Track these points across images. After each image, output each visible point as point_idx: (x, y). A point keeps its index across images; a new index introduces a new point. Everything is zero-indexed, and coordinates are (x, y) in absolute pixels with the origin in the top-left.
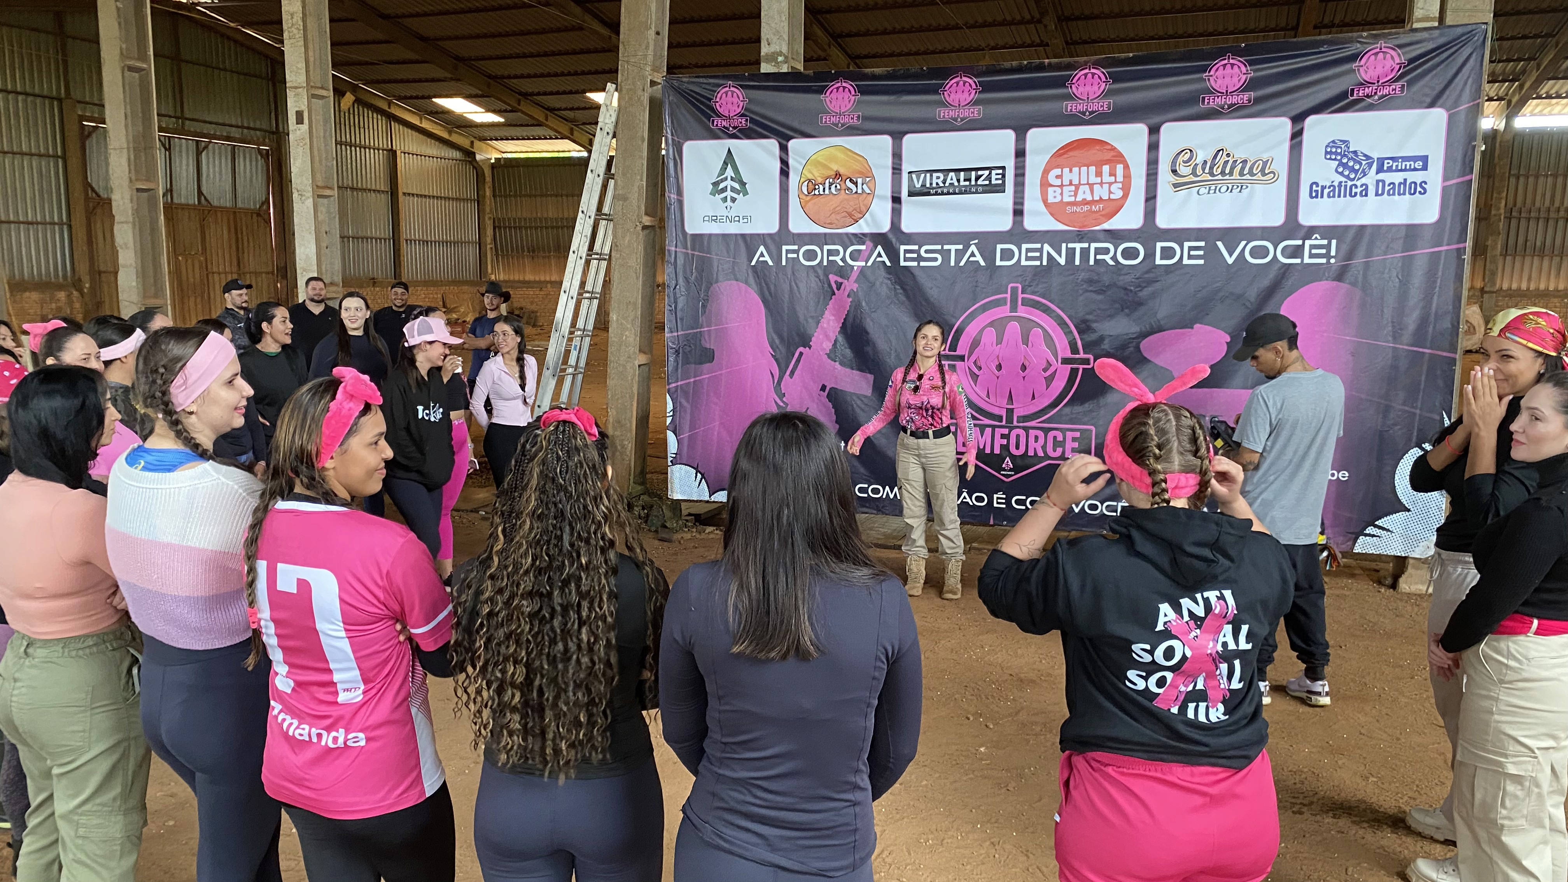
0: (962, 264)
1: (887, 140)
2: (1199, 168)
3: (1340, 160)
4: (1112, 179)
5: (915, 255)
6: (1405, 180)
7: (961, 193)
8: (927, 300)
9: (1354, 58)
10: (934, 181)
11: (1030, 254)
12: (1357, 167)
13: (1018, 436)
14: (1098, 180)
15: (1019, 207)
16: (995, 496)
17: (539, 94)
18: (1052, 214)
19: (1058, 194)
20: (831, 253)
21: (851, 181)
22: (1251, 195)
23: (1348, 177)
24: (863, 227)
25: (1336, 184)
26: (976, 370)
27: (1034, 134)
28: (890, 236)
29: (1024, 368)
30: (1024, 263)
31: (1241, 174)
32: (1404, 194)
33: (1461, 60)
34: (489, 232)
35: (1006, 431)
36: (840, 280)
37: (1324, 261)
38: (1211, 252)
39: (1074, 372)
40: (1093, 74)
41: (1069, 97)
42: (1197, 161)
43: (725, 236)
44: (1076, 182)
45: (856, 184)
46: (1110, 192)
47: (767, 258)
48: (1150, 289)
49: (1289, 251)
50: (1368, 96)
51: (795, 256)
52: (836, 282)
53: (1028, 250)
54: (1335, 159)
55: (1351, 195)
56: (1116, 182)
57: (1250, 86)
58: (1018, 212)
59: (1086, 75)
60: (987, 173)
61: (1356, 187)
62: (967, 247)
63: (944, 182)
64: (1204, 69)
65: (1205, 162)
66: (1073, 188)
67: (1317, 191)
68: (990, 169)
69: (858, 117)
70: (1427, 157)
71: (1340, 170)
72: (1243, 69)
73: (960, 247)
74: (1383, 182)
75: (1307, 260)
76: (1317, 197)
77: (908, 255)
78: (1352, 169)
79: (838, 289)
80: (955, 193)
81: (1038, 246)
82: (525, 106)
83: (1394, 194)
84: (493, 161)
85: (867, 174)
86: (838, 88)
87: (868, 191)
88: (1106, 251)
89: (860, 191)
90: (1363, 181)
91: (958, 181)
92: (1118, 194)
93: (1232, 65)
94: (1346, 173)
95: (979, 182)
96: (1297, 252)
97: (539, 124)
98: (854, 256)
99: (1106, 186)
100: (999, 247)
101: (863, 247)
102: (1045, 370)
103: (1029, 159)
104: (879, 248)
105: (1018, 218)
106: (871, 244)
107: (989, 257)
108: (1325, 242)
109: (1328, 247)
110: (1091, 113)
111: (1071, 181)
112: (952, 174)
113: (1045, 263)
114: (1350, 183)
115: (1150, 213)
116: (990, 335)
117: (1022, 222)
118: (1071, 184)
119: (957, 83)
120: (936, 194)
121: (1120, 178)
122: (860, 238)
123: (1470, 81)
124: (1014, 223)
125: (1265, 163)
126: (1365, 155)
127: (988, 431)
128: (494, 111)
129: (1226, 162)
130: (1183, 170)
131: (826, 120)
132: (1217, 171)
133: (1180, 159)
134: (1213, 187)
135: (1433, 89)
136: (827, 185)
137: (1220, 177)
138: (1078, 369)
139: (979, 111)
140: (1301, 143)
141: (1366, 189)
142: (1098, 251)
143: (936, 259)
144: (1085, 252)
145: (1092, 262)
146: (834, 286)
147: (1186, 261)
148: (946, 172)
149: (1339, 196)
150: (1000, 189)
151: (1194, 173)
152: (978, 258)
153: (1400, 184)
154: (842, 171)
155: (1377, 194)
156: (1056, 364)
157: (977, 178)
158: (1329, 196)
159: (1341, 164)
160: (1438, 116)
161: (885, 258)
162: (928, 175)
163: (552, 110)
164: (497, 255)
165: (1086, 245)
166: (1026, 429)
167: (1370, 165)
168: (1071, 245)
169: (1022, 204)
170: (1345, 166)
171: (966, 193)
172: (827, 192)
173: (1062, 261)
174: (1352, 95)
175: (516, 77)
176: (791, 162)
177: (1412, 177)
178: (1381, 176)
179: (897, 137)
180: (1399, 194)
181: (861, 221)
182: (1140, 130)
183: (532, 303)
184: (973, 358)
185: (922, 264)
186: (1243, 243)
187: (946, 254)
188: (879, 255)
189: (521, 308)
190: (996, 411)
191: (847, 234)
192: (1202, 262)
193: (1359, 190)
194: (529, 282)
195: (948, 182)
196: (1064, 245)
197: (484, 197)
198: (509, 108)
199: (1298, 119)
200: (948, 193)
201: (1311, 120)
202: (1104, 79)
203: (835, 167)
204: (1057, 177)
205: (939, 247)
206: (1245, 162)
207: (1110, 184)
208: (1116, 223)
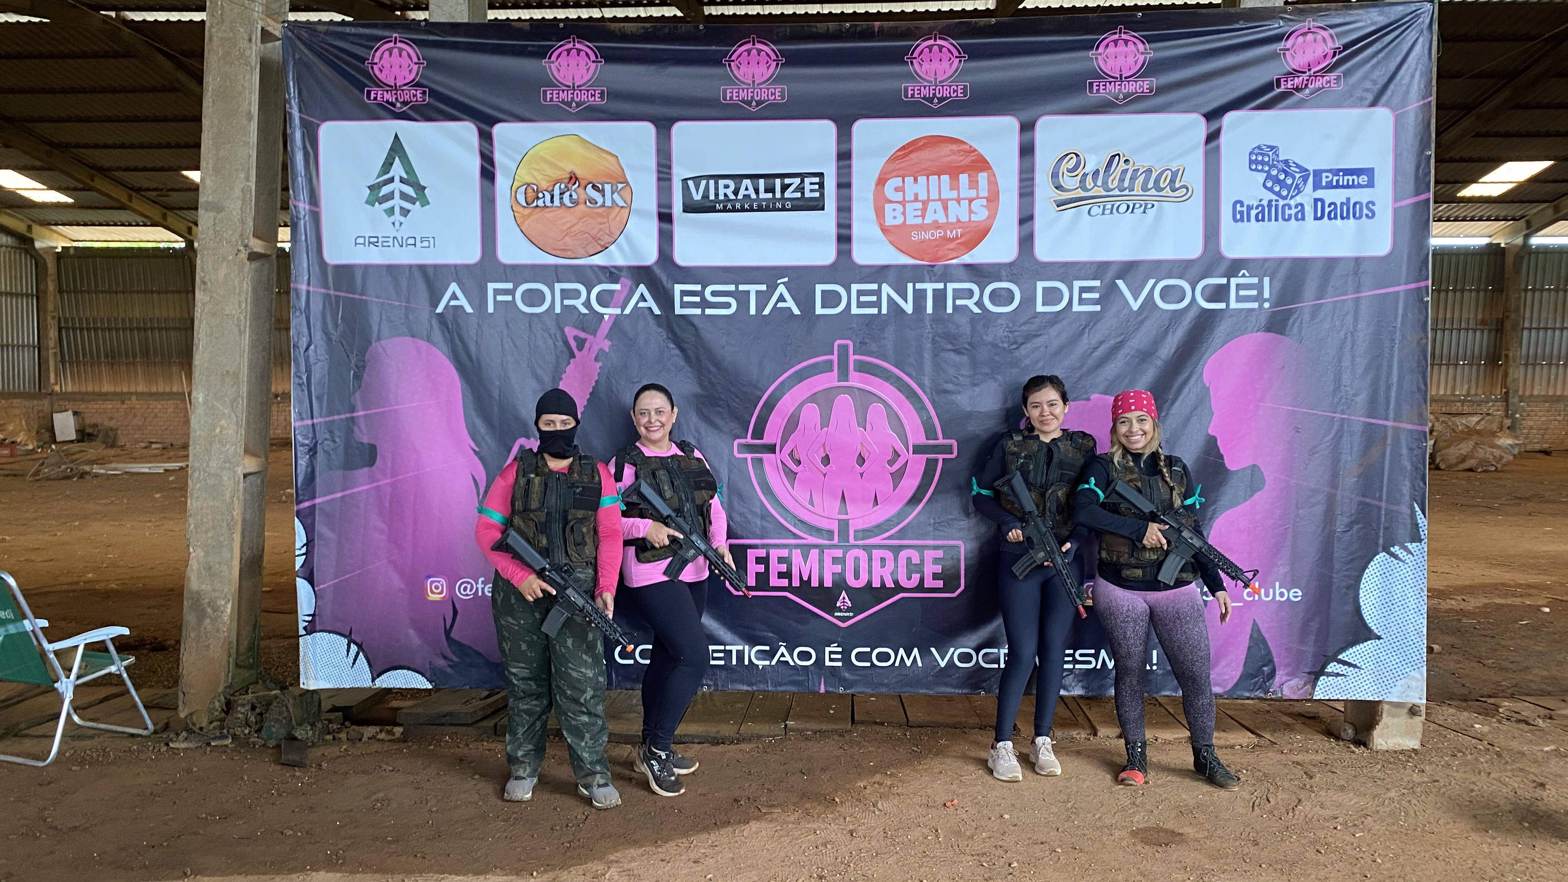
0: (766, 312)
1: (647, 130)
2: (1089, 178)
3: (1268, 172)
4: (973, 193)
5: (697, 299)
6: (1348, 199)
7: (760, 209)
8: (717, 365)
9: (1278, 38)
10: (722, 191)
11: (863, 299)
12: (1289, 181)
13: (857, 559)
14: (954, 194)
15: (844, 231)
16: (827, 650)
17: (119, 169)
18: (892, 243)
19: (898, 214)
20: (565, 294)
21: (594, 187)
22: (1159, 216)
23: (1278, 194)
24: (615, 257)
25: (1265, 203)
26: (792, 465)
27: (862, 128)
28: (657, 270)
29: (861, 460)
30: (855, 310)
31: (1145, 188)
32: (1348, 217)
33: (1405, 48)
34: (53, 334)
35: (839, 553)
36: (582, 335)
37: (1255, 305)
38: (1109, 294)
39: (931, 465)
40: (941, 47)
41: (909, 77)
42: (1087, 170)
43: (391, 269)
44: (923, 196)
45: (602, 192)
46: (971, 211)
47: (463, 301)
48: (1029, 345)
49: (1207, 292)
50: (1298, 89)
51: (509, 298)
52: (576, 338)
53: (860, 293)
54: (1262, 171)
55: (1284, 220)
56: (978, 198)
57: (1150, 69)
58: (844, 239)
59: (930, 47)
60: (798, 181)
61: (1290, 208)
62: (773, 288)
63: (736, 192)
64: (1089, 46)
65: (1097, 172)
66: (919, 205)
67: (1241, 213)
68: (802, 176)
69: (602, 93)
70: (1373, 169)
71: (1269, 184)
72: (1141, 46)
73: (763, 287)
74: (1322, 201)
75: (1233, 305)
76: (1242, 220)
77: (686, 299)
78: (1282, 183)
79: (580, 347)
80: (751, 210)
81: (874, 286)
82: (100, 183)
83: (1335, 218)
84: (59, 250)
85: (620, 180)
86: (569, 51)
87: (621, 203)
88: (970, 294)
89: (608, 203)
90: (1299, 199)
91: (757, 191)
92: (981, 214)
93: (1126, 42)
94: (1277, 189)
95: (787, 194)
96: (1219, 293)
97: (122, 207)
98: (603, 299)
99: (965, 203)
100: (819, 288)
101: (617, 287)
102: (891, 463)
103: (857, 163)
104: (642, 288)
105: (844, 247)
106: (629, 283)
107: (806, 301)
108: (1255, 280)
109: (1259, 287)
110: (941, 100)
111: (916, 195)
112: (747, 182)
113: (884, 311)
114: (1281, 203)
115: (1026, 241)
116: (811, 414)
117: (849, 252)
118: (916, 199)
119: (749, 52)
120: (725, 210)
121: (984, 193)
122: (611, 274)
123: (1418, 73)
124: (839, 253)
125: (1175, 175)
126: (1298, 166)
127: (814, 552)
128: (59, 189)
129: (1125, 172)
130: (1070, 182)
131: (553, 96)
132: (1113, 184)
133: (1064, 167)
134: (1109, 206)
135: (1374, 82)
136: (557, 192)
137: (1117, 192)
138: (936, 461)
139: (782, 92)
140: (1218, 149)
141: (1303, 211)
142: (957, 294)
143: (728, 305)
144: (940, 297)
145: (949, 310)
146: (573, 344)
147: (1076, 308)
148: (738, 178)
149: (1270, 220)
150: (817, 205)
151: (1083, 185)
152: (790, 303)
153: (1342, 204)
154: (579, 173)
155: (1316, 218)
156: (907, 455)
157: (785, 188)
158: (1257, 220)
159: (1269, 177)
160: (1383, 116)
161: (651, 303)
162: (712, 182)
163: (138, 190)
164: (63, 361)
165: (941, 286)
166: (867, 548)
167: (1305, 179)
168: (919, 286)
169: (849, 227)
170: (1277, 181)
171: (767, 209)
172: (557, 202)
173: (909, 308)
174: (1279, 86)
175: (87, 146)
176: (498, 157)
177: (1355, 195)
178: (1320, 194)
179: (664, 126)
180: (1342, 218)
181: (612, 248)
182: (1009, 125)
183: (111, 419)
184: (787, 449)
185: (708, 311)
186: (1151, 282)
187: (742, 298)
188: (643, 298)
189: (95, 425)
190: (824, 524)
191: (591, 267)
192: (1098, 308)
193: (1293, 212)
194: (106, 394)
195: (742, 192)
196: (910, 286)
197: (45, 292)
198: (81, 186)
199: (1213, 115)
200: (743, 210)
201: (1230, 118)
202: (956, 53)
203: (569, 167)
204: (897, 189)
205: (732, 288)
206: (1149, 171)
207: (971, 201)
208: (980, 255)
